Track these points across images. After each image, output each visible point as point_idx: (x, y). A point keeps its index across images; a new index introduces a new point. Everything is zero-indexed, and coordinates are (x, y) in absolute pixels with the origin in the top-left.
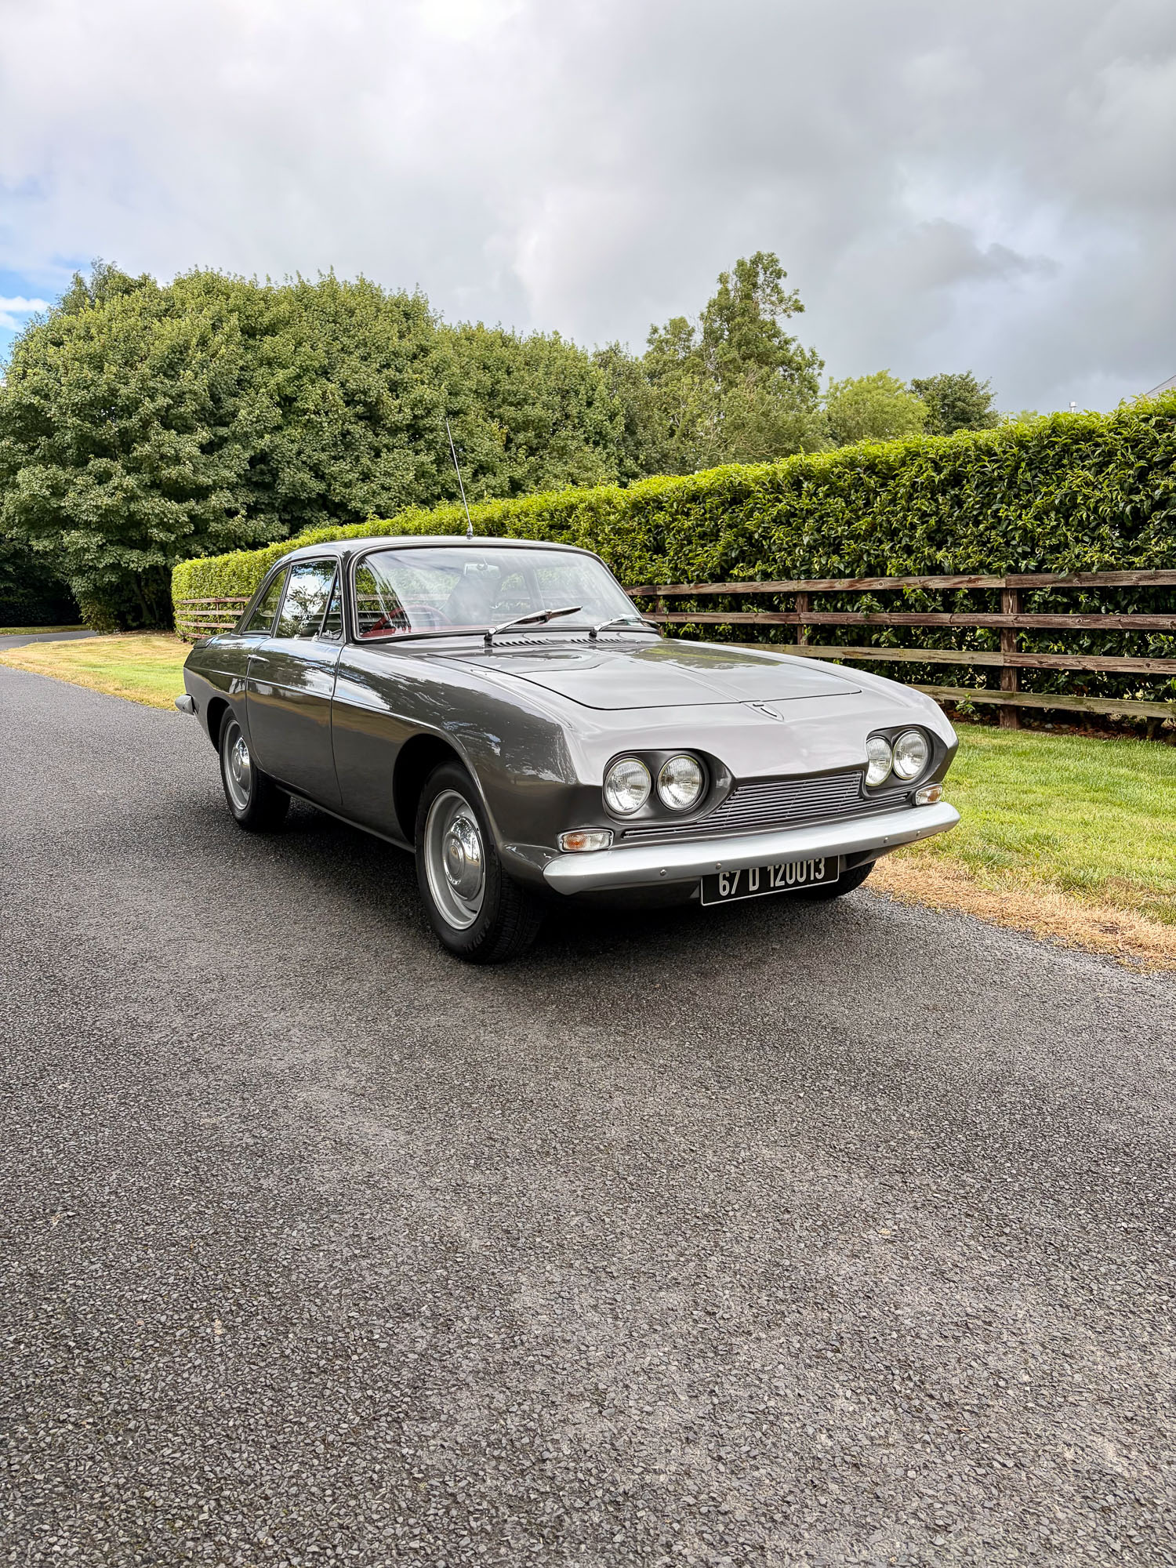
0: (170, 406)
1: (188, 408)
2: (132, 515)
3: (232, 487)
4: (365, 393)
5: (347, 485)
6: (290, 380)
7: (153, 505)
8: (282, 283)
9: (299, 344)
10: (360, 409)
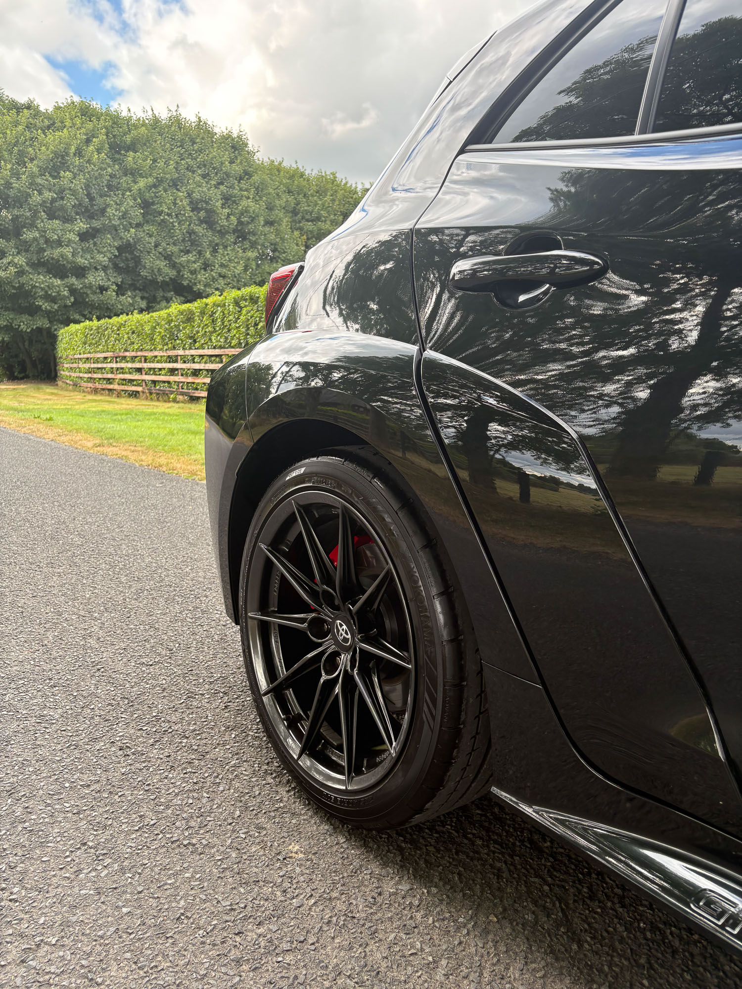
0: (53, 200)
1: (69, 202)
2: (22, 286)
3: (105, 269)
4: (207, 203)
5: (194, 272)
6: (149, 187)
7: (40, 280)
8: (140, 115)
9: (154, 161)
10: (202, 214)
